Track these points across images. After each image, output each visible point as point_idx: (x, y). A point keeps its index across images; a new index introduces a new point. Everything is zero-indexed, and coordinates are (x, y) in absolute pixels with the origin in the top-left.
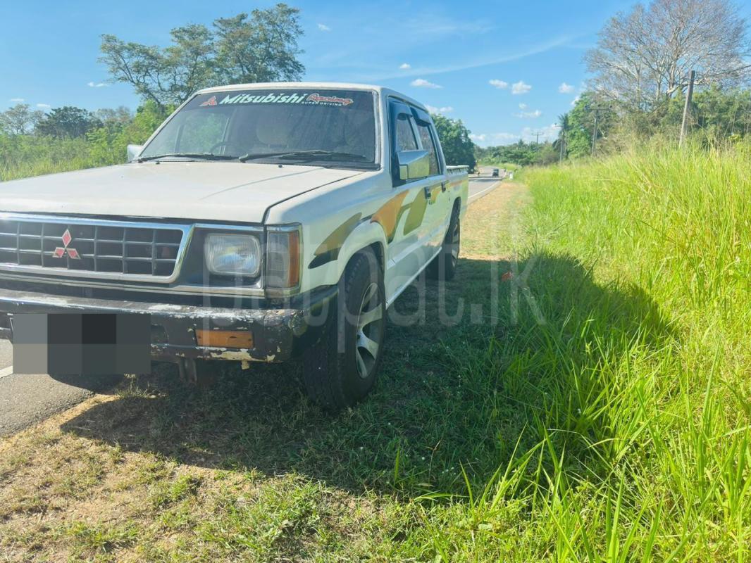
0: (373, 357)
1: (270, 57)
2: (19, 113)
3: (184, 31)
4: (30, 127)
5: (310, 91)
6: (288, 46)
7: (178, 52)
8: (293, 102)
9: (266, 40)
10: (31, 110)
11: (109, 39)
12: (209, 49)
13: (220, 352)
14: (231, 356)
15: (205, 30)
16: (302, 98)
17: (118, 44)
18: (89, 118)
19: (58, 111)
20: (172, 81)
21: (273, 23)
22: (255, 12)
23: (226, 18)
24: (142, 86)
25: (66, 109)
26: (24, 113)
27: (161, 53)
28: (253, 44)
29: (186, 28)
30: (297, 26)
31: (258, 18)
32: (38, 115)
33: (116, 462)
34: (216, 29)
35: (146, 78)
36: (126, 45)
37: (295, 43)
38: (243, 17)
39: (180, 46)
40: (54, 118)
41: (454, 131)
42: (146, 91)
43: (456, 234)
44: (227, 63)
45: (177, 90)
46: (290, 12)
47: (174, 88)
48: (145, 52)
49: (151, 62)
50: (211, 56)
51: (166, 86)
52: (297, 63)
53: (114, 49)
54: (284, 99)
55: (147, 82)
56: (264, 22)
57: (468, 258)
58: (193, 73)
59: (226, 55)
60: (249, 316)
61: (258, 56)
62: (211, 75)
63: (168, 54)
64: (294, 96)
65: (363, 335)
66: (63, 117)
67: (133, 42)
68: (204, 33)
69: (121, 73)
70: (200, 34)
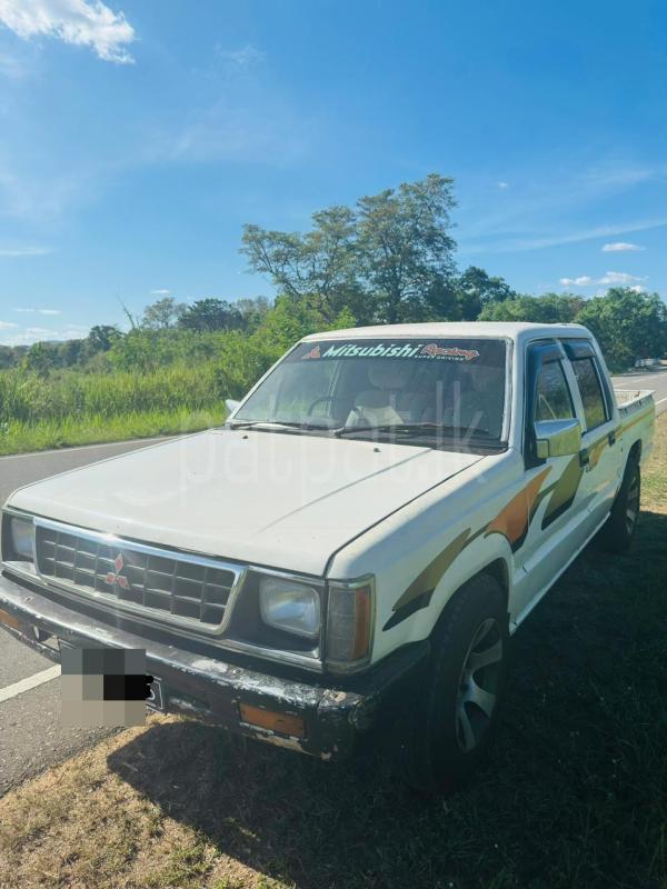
0: (486, 715)
1: (417, 234)
2: (164, 307)
3: (326, 214)
4: (173, 320)
5: (427, 342)
6: (439, 220)
7: (318, 237)
8: (405, 354)
9: (413, 216)
10: (176, 303)
11: (251, 229)
12: (351, 231)
13: (266, 735)
14: (279, 741)
15: (349, 211)
16: (416, 350)
17: (259, 233)
18: (229, 309)
19: (200, 303)
20: (311, 268)
21: (422, 197)
22: (403, 186)
23: (370, 196)
24: (280, 275)
25: (207, 301)
26: (170, 306)
27: (302, 240)
28: (398, 222)
29: (328, 211)
30: (450, 198)
31: (407, 192)
32: (181, 308)
33: (152, 835)
34: (359, 209)
35: (286, 266)
36: (267, 234)
37: (447, 217)
38: (389, 193)
39: (320, 230)
40: (196, 310)
41: (648, 307)
42: (284, 280)
43: (633, 487)
44: (370, 246)
45: (315, 278)
46: (442, 182)
47: (313, 276)
48: (286, 240)
49: (291, 249)
50: (352, 239)
51: (305, 274)
52: (448, 238)
53: (255, 237)
54: (394, 352)
55: (285, 271)
56: (412, 196)
57: (655, 511)
58: (333, 258)
59: (369, 236)
60: (299, 699)
61: (404, 235)
62: (352, 259)
63: (308, 240)
64: (407, 348)
65: (473, 684)
66: (205, 309)
67: (274, 230)
68: (348, 215)
69: (261, 264)
70: (342, 216)
